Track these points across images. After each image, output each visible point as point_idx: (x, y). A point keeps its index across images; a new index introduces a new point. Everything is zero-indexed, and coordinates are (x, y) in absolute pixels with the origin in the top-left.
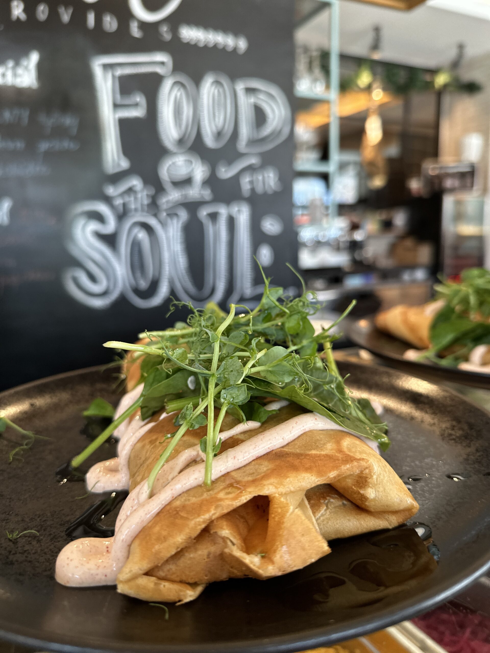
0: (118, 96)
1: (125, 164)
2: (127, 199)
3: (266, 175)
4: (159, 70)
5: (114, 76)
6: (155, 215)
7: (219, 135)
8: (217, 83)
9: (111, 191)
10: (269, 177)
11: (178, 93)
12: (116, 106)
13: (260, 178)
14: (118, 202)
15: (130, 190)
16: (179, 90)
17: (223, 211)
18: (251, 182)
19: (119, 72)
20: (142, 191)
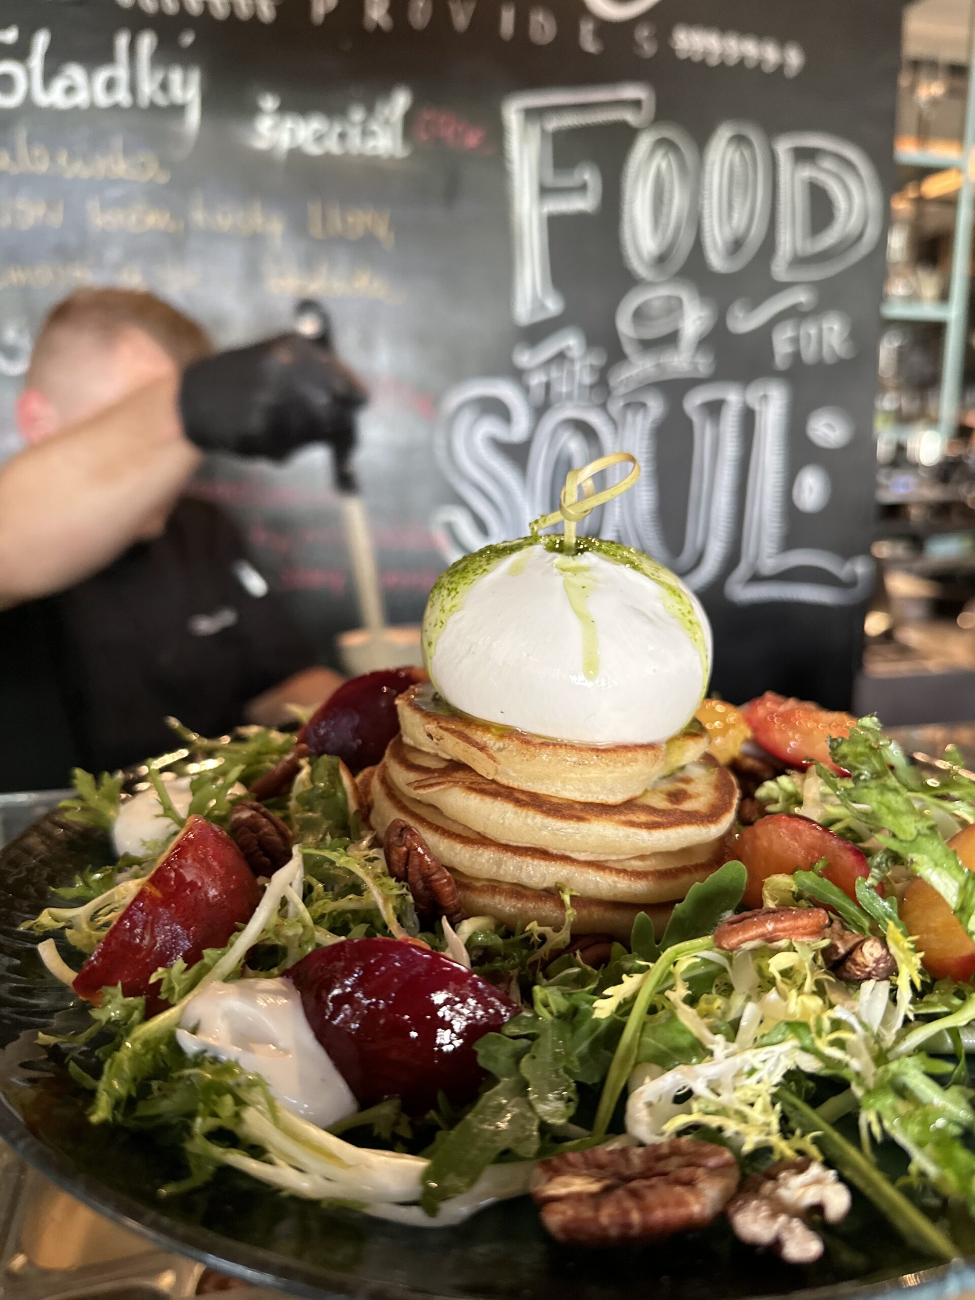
0: (549, 171)
1: (553, 306)
2: (554, 374)
3: (825, 326)
4: (629, 117)
5: (543, 132)
6: (603, 407)
7: (736, 246)
8: (740, 140)
9: (524, 358)
10: (831, 329)
11: (662, 162)
12: (545, 191)
13: (813, 331)
14: (536, 380)
15: (561, 357)
16: (666, 155)
17: (733, 397)
18: (796, 340)
19: (554, 124)
20: (583, 357)
